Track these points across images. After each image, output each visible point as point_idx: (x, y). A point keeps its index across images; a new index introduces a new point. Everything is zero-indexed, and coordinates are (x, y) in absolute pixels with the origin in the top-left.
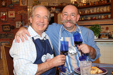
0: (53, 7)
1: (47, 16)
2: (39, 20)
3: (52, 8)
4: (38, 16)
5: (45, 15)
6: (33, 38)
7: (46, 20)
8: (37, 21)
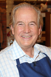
0: (44, 3)
1: (34, 22)
2: (23, 30)
3: (42, 4)
4: (20, 23)
5: (31, 21)
6: (18, 61)
7: (33, 28)
8: (20, 31)
